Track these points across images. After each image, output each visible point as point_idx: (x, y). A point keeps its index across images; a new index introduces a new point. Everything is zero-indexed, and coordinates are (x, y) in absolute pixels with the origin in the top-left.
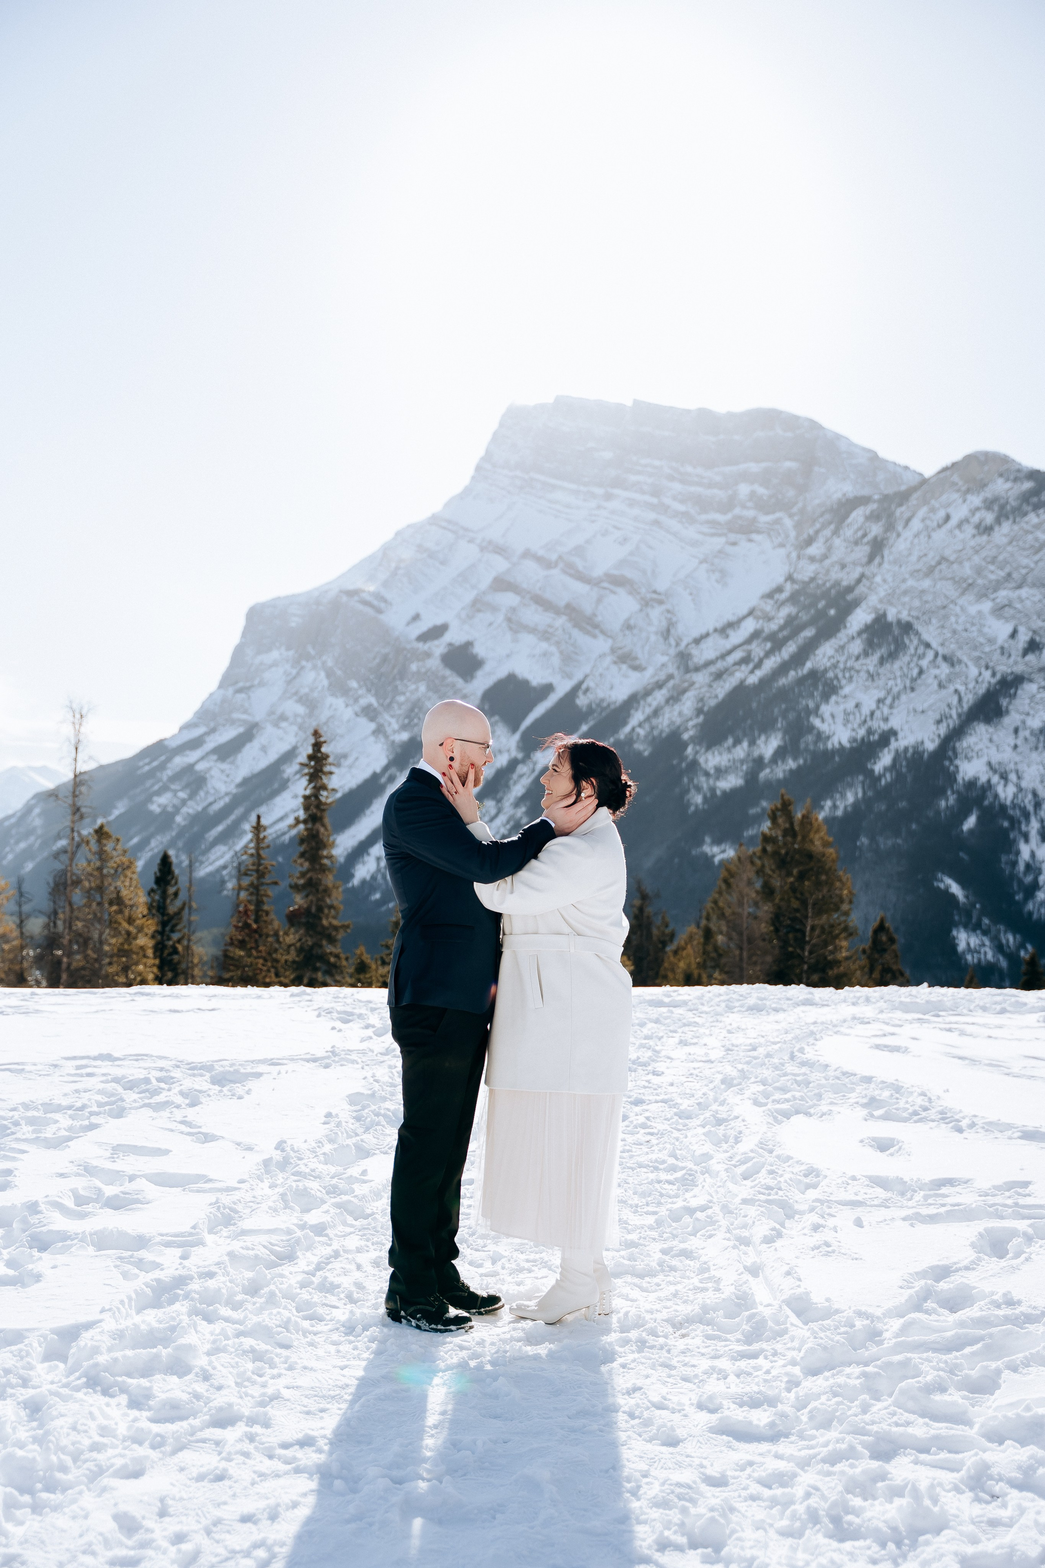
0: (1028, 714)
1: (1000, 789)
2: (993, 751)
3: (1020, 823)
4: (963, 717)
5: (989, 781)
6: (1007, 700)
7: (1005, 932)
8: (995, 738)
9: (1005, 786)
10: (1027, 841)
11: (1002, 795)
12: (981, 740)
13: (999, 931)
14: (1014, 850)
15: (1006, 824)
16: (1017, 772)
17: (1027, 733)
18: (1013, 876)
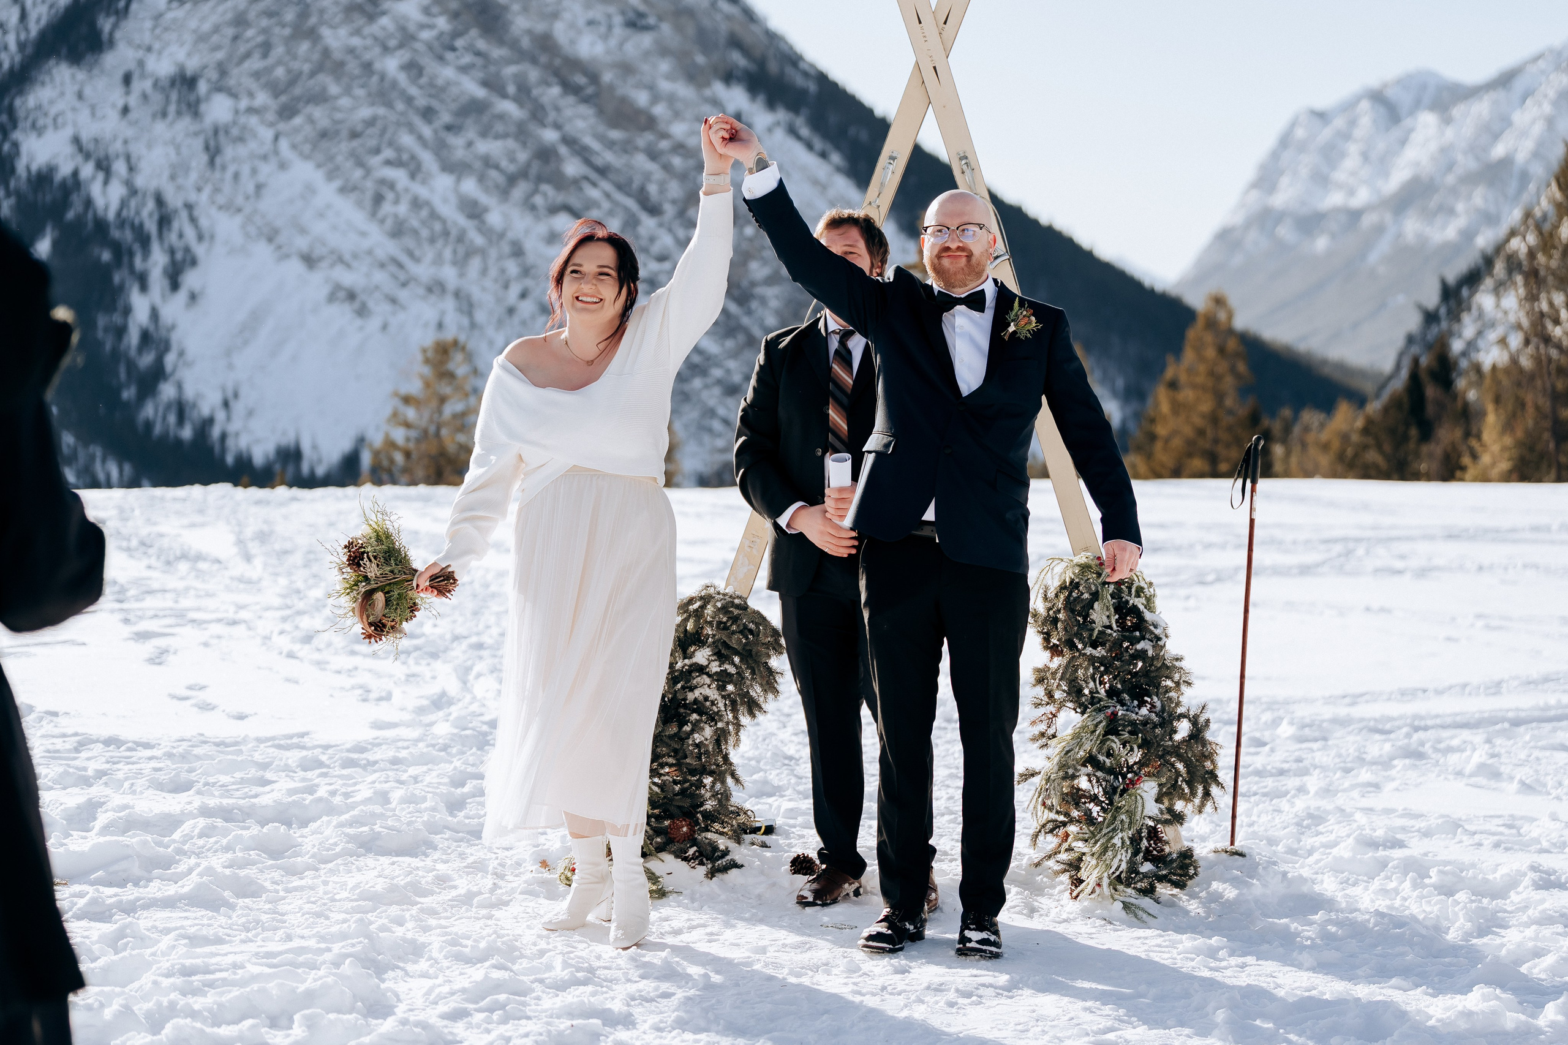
0: (149, 49)
1: (96, 190)
2: (84, 115)
3: (131, 254)
4: (29, 50)
5: (75, 174)
6: (112, 20)
7: (104, 461)
8: (88, 91)
9: (106, 182)
10: (144, 287)
11: (99, 201)
12: (62, 94)
13: (92, 458)
14: (120, 304)
15: (106, 256)
16: (128, 158)
17: (147, 85)
18: (117, 355)
